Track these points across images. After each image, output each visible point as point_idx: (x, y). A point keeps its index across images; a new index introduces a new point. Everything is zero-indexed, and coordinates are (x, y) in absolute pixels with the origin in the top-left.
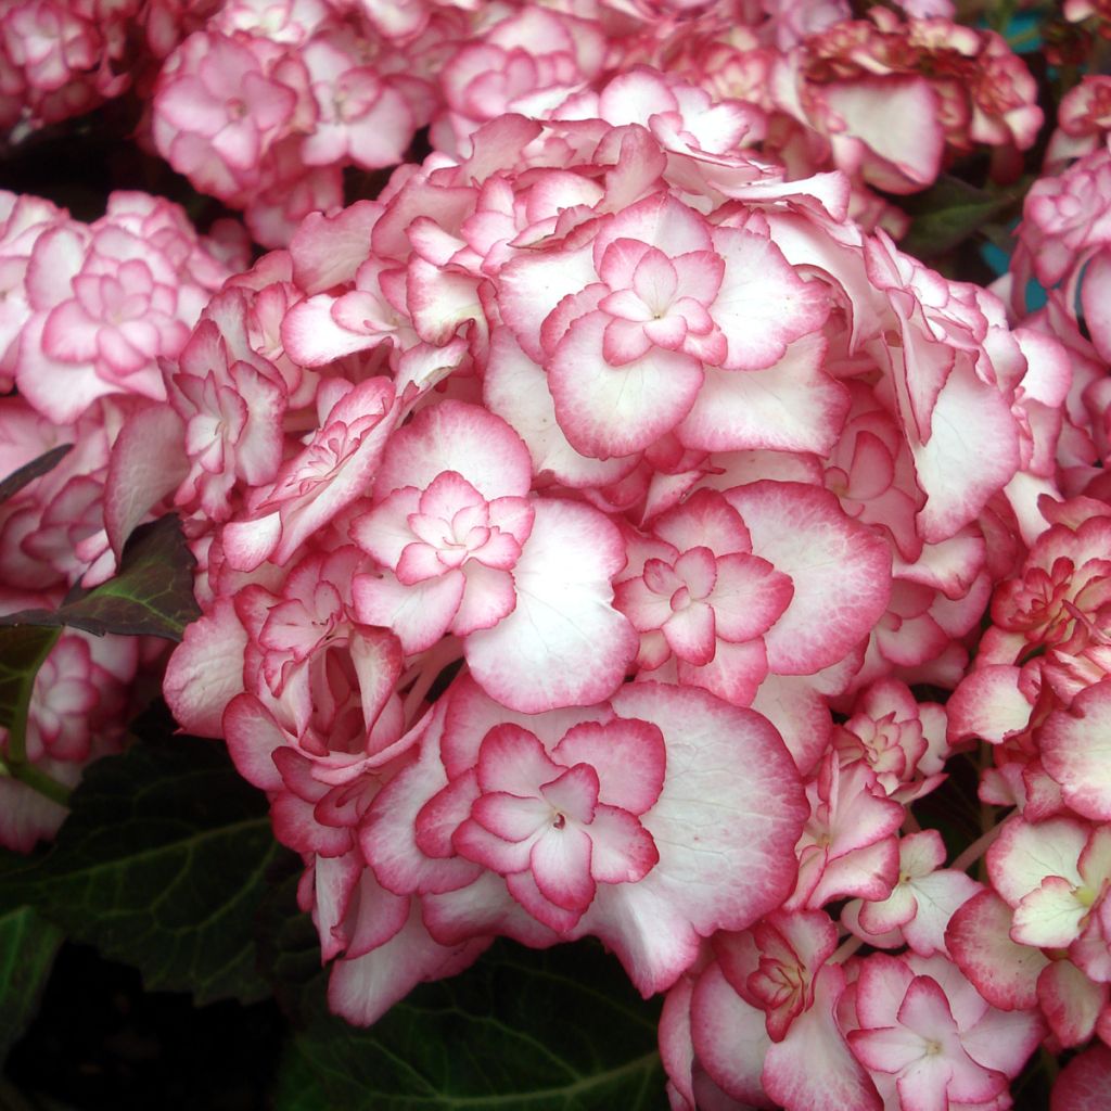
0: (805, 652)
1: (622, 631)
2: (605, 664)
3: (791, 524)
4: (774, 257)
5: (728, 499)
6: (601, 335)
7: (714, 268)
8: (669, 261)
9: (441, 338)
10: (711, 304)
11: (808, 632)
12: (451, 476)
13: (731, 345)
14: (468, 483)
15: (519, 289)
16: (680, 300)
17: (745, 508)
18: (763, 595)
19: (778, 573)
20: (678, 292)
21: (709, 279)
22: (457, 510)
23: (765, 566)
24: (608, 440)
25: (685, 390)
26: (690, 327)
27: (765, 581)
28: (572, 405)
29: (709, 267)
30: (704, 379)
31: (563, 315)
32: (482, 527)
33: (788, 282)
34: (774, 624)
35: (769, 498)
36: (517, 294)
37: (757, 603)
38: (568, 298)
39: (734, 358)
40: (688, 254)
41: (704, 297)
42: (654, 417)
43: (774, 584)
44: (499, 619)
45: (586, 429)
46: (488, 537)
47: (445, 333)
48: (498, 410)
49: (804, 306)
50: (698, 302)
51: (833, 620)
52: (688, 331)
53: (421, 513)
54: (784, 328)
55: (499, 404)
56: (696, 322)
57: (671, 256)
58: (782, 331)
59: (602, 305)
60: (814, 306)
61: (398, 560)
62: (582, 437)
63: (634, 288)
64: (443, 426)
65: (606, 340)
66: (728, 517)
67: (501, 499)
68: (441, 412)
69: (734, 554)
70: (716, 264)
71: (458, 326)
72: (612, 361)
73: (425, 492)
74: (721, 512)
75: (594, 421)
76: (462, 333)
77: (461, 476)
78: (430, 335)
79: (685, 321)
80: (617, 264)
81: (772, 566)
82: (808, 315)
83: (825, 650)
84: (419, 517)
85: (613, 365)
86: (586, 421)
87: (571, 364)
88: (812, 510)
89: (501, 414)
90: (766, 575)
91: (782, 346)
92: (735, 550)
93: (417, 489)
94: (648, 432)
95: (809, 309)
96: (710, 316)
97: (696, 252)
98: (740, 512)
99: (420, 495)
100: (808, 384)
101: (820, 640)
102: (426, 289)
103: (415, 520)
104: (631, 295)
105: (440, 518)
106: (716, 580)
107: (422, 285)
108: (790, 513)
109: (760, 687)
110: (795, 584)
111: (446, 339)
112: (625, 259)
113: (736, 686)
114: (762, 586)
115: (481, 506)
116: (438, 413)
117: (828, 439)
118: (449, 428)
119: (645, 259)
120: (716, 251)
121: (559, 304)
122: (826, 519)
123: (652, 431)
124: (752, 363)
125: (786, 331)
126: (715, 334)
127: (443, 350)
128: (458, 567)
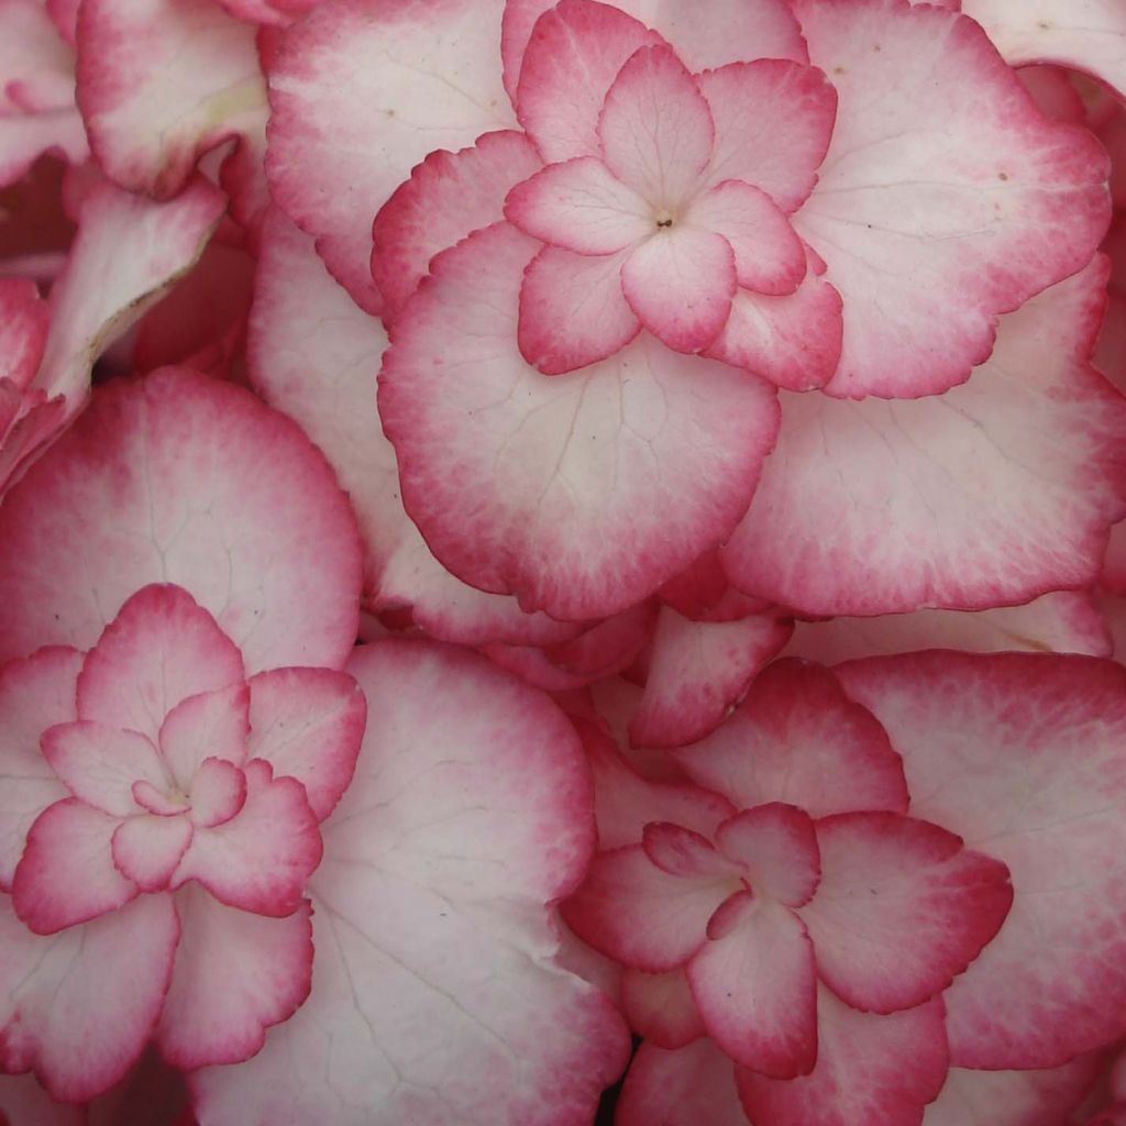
0: (1039, 1016)
1: (583, 1018)
2: (546, 1095)
3: (1007, 740)
4: (969, 54)
5: (847, 686)
6: (515, 287)
7: (806, 106)
8: (690, 80)
9: (161, 179)
10: (800, 202)
11: (1046, 973)
12: (162, 598)
13: (850, 316)
14: (205, 615)
15: (321, 120)
16: (721, 185)
17: (892, 706)
18: (936, 901)
19: (973, 855)
20: (716, 164)
21: (796, 135)
22: (173, 703)
23: (941, 841)
24: (537, 558)
25: (728, 455)
26: (745, 271)
27: (942, 870)
28: (442, 468)
29: (794, 105)
30: (778, 423)
31: (427, 203)
32: (227, 764)
33: (1004, 120)
34: (963, 969)
35: (950, 689)
36: (314, 134)
37: (922, 919)
38: (436, 158)
39: (861, 357)
40: (740, 64)
41: (782, 185)
42: (648, 521)
43: (963, 878)
44: (266, 1025)
45: (481, 526)
46: (241, 800)
47: (171, 164)
48: (289, 404)
49: (1045, 198)
50: (768, 197)
51: (1108, 944)
52: (738, 285)
53: (81, 723)
54: (990, 267)
55: (287, 389)
56: (762, 257)
57: (695, 67)
58: (985, 278)
59: (516, 202)
60: (1069, 199)
61: (18, 857)
62: (472, 545)
63: (600, 153)
64: (154, 437)
65: (527, 304)
66: (848, 726)
67: (281, 672)
68: (150, 401)
69: (863, 814)
70: (814, 97)
71: (201, 152)
72: (543, 360)
73: (91, 655)
74: (830, 717)
75: (501, 508)
76: (211, 169)
77: (188, 598)
78: (134, 170)
79: (732, 254)
80: (560, 73)
81: (959, 841)
82: (1054, 225)
83: (1087, 1010)
84: (75, 735)
85: (543, 370)
86: (479, 508)
87: (437, 362)
88: (1059, 707)
89: (295, 413)
90: (943, 859)
91: (984, 327)
92: (866, 801)
93: (70, 650)
94: (633, 562)
95: (1058, 208)
96: (795, 235)
97: (760, 62)
98: (879, 715)
99: (77, 665)
100: (1053, 393)
101: (1077, 988)
102: (129, 45)
103: (62, 742)
104: (595, 173)
105: (127, 731)
106: (818, 882)
107: (117, 38)
108: (1004, 717)
109: (929, 1108)
110: (1016, 880)
111: (174, 180)
112: (581, 63)
113: (869, 1109)
114: (933, 881)
115: (233, 693)
116: (142, 406)
117: (1101, 506)
118: (169, 443)
119: (629, 69)
120: (813, 63)
121: (415, 171)
122: (1097, 715)
123: (644, 558)
124: (905, 377)
125: (998, 276)
126: (811, 285)
127: (167, 208)
128: (162, 885)
